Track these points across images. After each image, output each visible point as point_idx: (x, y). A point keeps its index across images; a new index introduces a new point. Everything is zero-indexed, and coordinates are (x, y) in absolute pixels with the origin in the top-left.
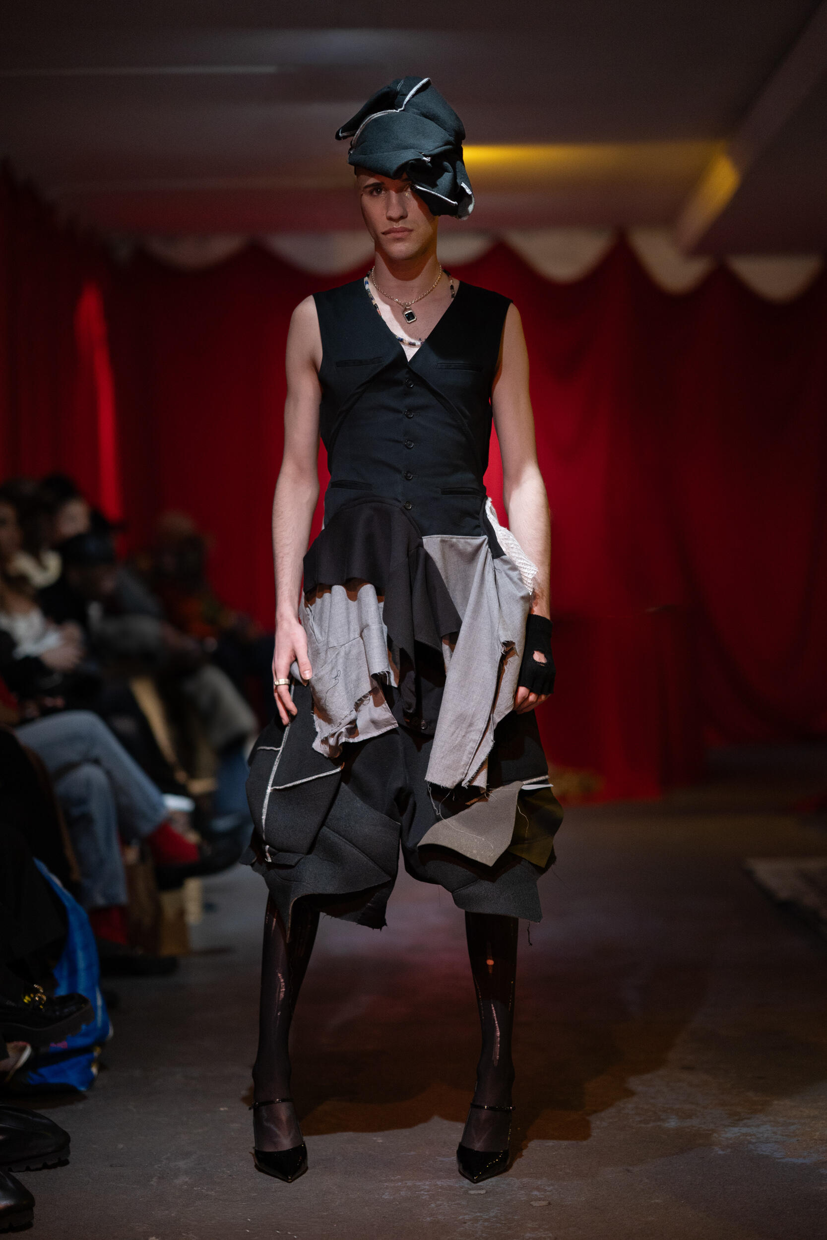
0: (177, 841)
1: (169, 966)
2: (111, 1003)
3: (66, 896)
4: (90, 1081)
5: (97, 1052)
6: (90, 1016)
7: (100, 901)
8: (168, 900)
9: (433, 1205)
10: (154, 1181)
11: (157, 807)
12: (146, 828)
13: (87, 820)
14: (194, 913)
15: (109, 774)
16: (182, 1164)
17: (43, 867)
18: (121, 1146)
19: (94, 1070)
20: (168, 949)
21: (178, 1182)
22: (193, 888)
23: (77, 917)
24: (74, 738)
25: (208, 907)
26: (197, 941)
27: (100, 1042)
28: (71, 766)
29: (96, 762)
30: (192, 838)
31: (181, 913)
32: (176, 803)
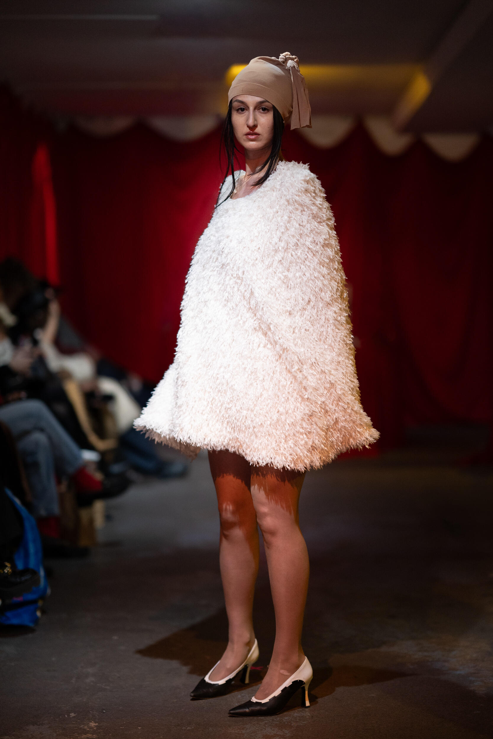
0: (90, 478)
1: (84, 553)
2: (49, 574)
3: (24, 511)
4: (36, 620)
5: (40, 603)
6: (37, 582)
7: (43, 512)
8: (84, 514)
9: (239, 696)
10: (73, 681)
11: (78, 458)
12: (71, 470)
13: (36, 465)
14: (99, 521)
15: (50, 438)
16: (90, 670)
17: (9, 493)
18: (54, 659)
19: (39, 614)
20: (84, 542)
21: (88, 681)
22: (99, 507)
23: (30, 523)
24: (29, 416)
25: (108, 517)
26: (101, 538)
27: (43, 597)
28: (26, 433)
29: (42, 430)
30: (98, 476)
31: (91, 521)
32: (89, 456)
